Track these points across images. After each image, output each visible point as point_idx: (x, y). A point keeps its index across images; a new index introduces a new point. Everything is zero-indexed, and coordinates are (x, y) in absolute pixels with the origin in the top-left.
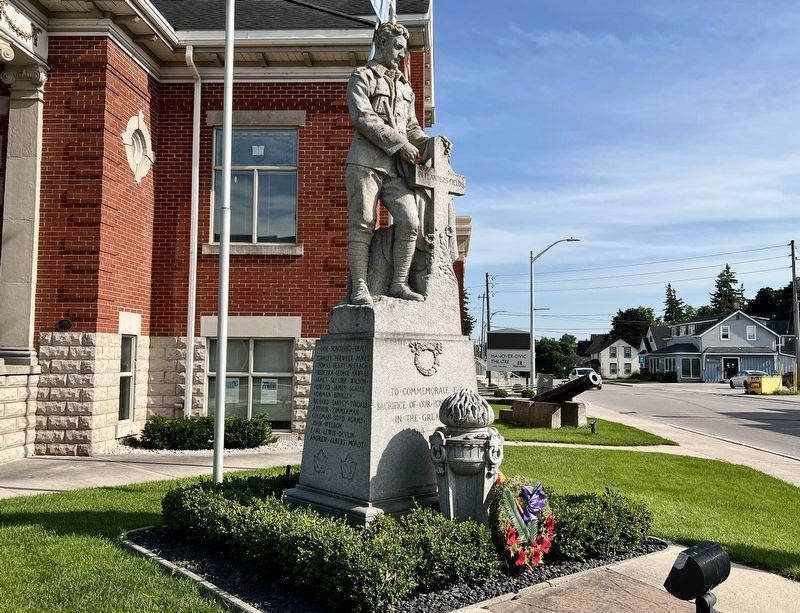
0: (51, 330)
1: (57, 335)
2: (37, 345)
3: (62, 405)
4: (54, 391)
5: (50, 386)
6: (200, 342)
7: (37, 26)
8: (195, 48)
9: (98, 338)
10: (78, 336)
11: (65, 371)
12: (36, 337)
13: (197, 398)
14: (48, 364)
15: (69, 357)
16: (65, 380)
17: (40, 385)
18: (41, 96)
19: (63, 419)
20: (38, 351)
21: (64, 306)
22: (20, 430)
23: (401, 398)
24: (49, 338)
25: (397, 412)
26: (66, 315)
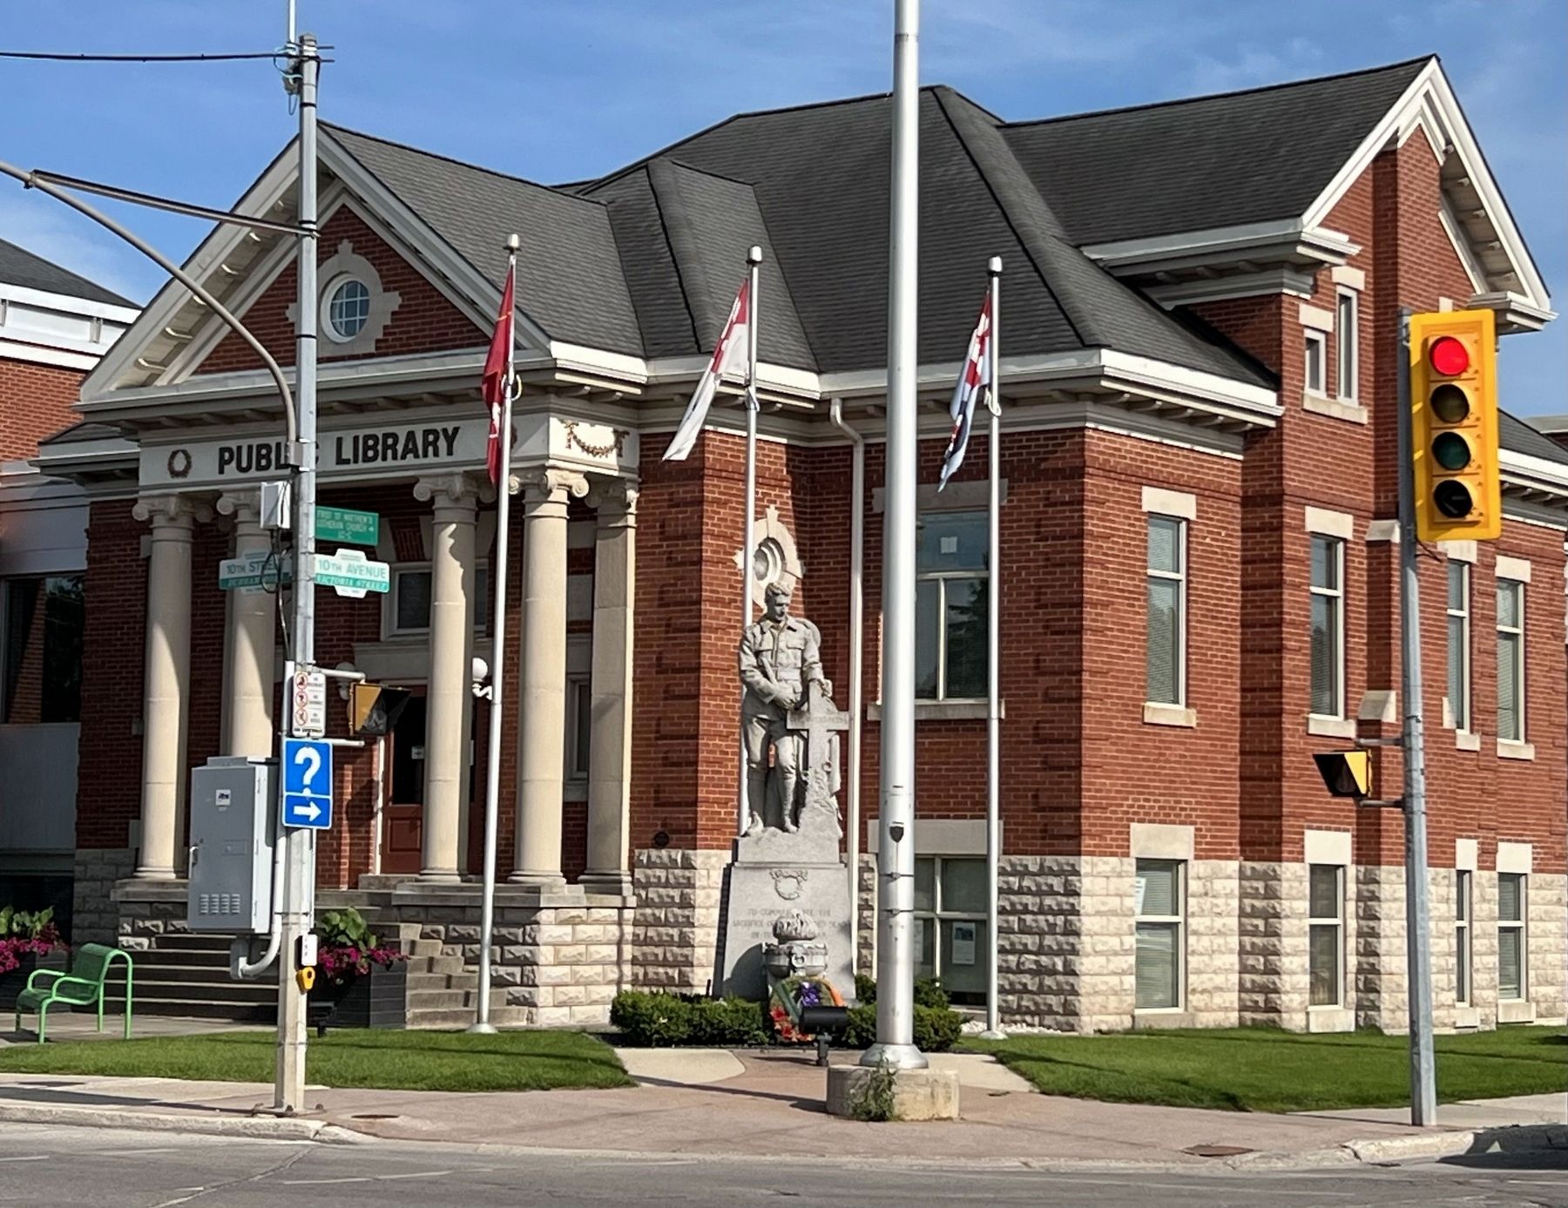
0: (646, 847)
1: (654, 853)
2: (632, 867)
3: (660, 951)
4: (651, 932)
5: (647, 925)
6: (867, 862)
7: (621, 429)
8: (844, 400)
9: (699, 857)
10: (678, 855)
11: (662, 905)
12: (631, 857)
13: (864, 952)
14: (643, 894)
15: (667, 885)
16: (663, 917)
17: (636, 923)
18: (631, 520)
19: (661, 970)
20: (632, 876)
21: (663, 812)
22: (609, 983)
23: (758, 917)
24: (644, 858)
25: (754, 929)
26: (664, 825)
